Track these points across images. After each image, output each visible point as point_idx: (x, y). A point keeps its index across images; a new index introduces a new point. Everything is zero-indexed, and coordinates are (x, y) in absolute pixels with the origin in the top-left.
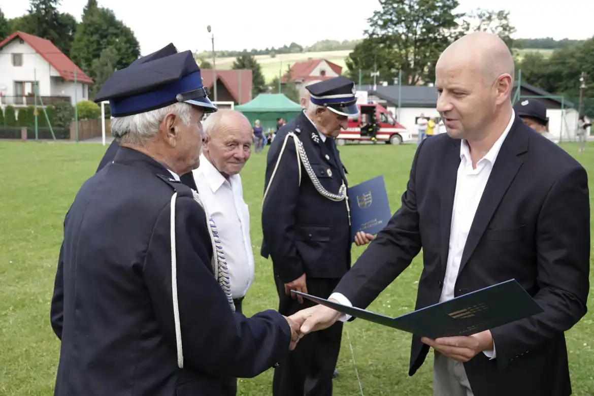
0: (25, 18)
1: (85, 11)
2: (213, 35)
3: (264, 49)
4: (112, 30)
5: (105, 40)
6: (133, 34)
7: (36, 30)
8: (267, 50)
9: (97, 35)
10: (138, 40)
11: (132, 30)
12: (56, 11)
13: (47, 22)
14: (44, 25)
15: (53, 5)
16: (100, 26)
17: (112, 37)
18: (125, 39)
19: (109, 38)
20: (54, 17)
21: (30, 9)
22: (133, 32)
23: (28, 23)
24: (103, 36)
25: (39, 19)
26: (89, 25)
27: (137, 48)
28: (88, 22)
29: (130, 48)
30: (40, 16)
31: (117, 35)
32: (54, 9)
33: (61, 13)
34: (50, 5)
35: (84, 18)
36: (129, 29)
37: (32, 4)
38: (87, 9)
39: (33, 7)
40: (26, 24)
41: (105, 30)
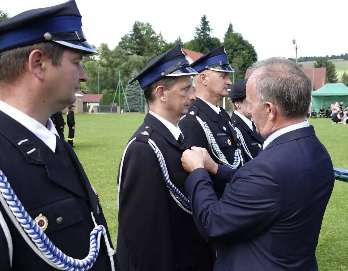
0: (192, 42)
1: (225, 35)
2: (297, 46)
3: (340, 55)
4: (240, 46)
5: (236, 52)
6: (253, 48)
7: (198, 48)
8: (342, 55)
9: (232, 50)
10: (256, 51)
11: (253, 45)
12: (209, 37)
13: (204, 43)
14: (202, 45)
15: (208, 33)
16: (233, 44)
17: (240, 51)
18: (248, 51)
19: (238, 51)
20: (208, 40)
21: (195, 36)
22: (253, 47)
23: (193, 44)
24: (235, 50)
25: (200, 41)
26: (227, 44)
27: (256, 57)
28: (227, 42)
29: (251, 57)
30: (201, 40)
31: (243, 49)
32: (208, 35)
33: (212, 37)
34: (206, 33)
35: (225, 40)
36: (251, 45)
37: (197, 33)
38: (227, 34)
39: (197, 34)
40: (192, 45)
41: (236, 46)
